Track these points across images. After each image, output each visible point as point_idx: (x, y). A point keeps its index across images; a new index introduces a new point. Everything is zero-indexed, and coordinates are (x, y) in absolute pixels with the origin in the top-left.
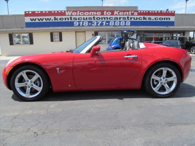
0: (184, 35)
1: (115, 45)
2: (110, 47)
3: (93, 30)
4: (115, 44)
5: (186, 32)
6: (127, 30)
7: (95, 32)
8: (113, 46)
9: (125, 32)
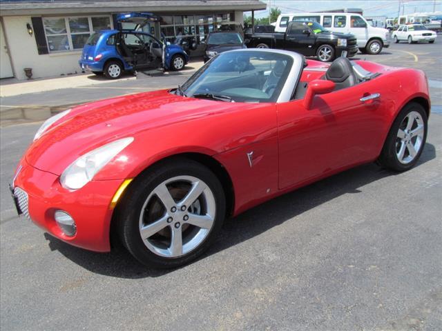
0: (232, 19)
1: (104, 53)
2: (91, 58)
3: (27, 12)
4: (102, 49)
5: (236, 12)
6: (131, 13)
7: (32, 18)
8: (99, 56)
9: (127, 18)
